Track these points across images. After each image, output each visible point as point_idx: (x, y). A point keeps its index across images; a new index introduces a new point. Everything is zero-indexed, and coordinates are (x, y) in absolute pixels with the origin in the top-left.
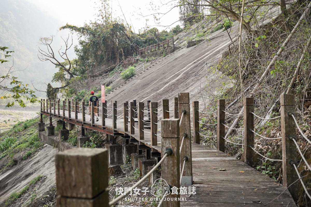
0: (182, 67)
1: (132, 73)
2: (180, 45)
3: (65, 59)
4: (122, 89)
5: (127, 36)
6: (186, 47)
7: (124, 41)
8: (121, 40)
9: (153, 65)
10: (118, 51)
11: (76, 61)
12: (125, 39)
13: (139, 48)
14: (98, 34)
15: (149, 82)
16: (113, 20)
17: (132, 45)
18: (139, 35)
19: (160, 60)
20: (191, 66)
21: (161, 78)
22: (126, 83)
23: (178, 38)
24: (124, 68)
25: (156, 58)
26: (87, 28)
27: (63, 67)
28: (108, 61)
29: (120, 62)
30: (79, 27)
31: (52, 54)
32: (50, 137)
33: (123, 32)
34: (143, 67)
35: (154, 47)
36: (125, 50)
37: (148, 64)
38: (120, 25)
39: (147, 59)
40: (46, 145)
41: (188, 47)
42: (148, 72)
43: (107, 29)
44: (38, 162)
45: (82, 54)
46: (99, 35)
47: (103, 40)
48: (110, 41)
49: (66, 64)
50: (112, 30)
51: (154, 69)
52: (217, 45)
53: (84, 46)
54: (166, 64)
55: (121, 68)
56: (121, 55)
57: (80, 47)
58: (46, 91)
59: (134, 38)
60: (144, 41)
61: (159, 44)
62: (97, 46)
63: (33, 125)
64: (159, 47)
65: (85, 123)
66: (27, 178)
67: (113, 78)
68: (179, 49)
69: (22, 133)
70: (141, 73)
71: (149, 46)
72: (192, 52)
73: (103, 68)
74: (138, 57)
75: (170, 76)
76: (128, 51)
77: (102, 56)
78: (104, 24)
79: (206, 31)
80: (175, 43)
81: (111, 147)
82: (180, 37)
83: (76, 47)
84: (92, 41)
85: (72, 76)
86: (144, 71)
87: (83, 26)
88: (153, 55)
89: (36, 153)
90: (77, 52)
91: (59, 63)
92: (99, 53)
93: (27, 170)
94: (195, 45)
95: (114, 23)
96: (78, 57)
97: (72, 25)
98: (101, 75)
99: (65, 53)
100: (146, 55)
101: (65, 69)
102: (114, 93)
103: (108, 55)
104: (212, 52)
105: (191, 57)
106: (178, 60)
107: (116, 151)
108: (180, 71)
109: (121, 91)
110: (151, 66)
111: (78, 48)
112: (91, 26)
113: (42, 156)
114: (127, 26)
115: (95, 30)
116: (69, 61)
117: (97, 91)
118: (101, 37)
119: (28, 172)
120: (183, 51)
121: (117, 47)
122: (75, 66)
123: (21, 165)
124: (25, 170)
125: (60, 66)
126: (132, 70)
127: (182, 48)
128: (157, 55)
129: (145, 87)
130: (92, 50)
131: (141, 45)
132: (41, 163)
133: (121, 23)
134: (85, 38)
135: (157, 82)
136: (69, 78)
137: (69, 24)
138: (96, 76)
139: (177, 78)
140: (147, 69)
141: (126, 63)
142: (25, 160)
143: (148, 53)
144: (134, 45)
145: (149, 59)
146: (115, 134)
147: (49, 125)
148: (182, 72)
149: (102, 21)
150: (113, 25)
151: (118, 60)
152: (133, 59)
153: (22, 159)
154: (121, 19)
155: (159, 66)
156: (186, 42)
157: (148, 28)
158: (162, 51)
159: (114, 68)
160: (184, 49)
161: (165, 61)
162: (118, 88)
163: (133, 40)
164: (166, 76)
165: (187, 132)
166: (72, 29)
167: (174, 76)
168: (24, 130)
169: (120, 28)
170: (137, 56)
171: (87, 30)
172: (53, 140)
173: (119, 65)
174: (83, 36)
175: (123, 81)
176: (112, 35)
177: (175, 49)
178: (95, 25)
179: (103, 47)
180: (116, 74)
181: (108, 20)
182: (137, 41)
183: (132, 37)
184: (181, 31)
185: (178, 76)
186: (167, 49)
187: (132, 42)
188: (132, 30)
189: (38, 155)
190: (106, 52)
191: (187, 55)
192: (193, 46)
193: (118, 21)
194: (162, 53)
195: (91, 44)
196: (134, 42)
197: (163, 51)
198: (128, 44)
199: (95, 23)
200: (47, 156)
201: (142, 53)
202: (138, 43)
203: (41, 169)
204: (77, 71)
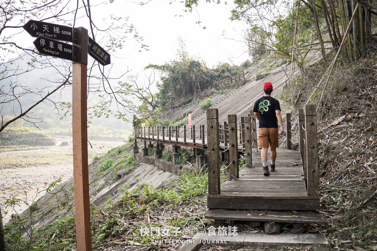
0: (252, 98)
1: (209, 104)
2: (250, 78)
3: (148, 94)
4: (201, 117)
5: (202, 71)
6: (255, 80)
7: (200, 76)
8: (197, 75)
9: (227, 97)
10: (195, 84)
11: (158, 95)
12: (201, 74)
13: (213, 82)
14: (177, 70)
15: (224, 111)
16: (190, 58)
17: (207, 80)
18: (213, 70)
19: (233, 92)
20: (259, 96)
21: (235, 107)
22: (204, 112)
23: (248, 72)
24: (201, 100)
25: (229, 90)
26: (167, 66)
27: (147, 100)
28: (186, 94)
29: (197, 94)
30: (160, 65)
31: (137, 89)
32: (145, 157)
33: (199, 68)
34: (219, 98)
35: (228, 80)
36: (201, 84)
37: (223, 95)
38: (196, 62)
39: (221, 91)
40: (142, 163)
41: (257, 80)
42: (223, 103)
43: (185, 66)
44: (139, 175)
45: (163, 89)
46: (178, 72)
47: (182, 76)
48: (187, 76)
49: (149, 98)
50: (189, 67)
51: (227, 100)
52: (281, 78)
53: (164, 81)
54: (238, 95)
55: (198, 100)
56: (197, 88)
57: (161, 83)
58: (132, 122)
59: (209, 73)
60: (218, 75)
61: (231, 78)
62: (176, 81)
63: (126, 150)
64: (231, 80)
65: (177, 143)
66: (132, 187)
67: (192, 108)
68: (249, 82)
69: (118, 156)
70: (217, 104)
71: (223, 80)
72: (260, 84)
73: (182, 100)
74: (213, 90)
75: (243, 105)
76: (203, 84)
77: (181, 89)
78: (182, 61)
79: (272, 66)
80: (245, 76)
81: (201, 157)
82: (249, 71)
83: (158, 82)
84: (172, 76)
85: (154, 108)
86: (220, 102)
87: (163, 64)
88: (226, 87)
89: (135, 170)
90: (159, 86)
91: (143, 97)
92: (178, 86)
93: (131, 181)
94: (263, 78)
95: (191, 60)
96: (160, 91)
97: (154, 65)
98: (180, 106)
99: (148, 88)
100: (220, 88)
101: (148, 102)
102: (194, 121)
103: (186, 88)
104: (277, 84)
105: (260, 89)
106: (249, 91)
107: (205, 160)
108: (251, 101)
109: (200, 119)
110: (225, 97)
111: (159, 84)
112: (170, 64)
113: (141, 171)
114: (202, 63)
115: (174, 67)
116: (152, 95)
117: (178, 120)
118: (180, 73)
119: (132, 183)
120: (252, 84)
121: (194, 82)
122: (156, 99)
123: (125, 178)
124: (129, 182)
125: (144, 100)
126: (210, 101)
127: (252, 81)
128: (230, 87)
129: (221, 115)
130: (172, 84)
131: (215, 79)
132: (141, 176)
133: (197, 60)
134: (166, 75)
135: (232, 110)
136: (152, 109)
137: (152, 64)
138: (176, 107)
139: (249, 107)
140: (222, 100)
141: (203, 95)
142: (127, 175)
143: (222, 86)
144: (209, 79)
145: (223, 92)
146: (204, 148)
147: (143, 148)
148: (252, 101)
149: (180, 59)
150: (190, 62)
151: (195, 93)
152: (209, 91)
153: (124, 174)
154: (197, 57)
155: (233, 97)
156: (255, 76)
157: (221, 64)
158: (234, 84)
159: (192, 100)
160: (253, 82)
161: (237, 93)
162: (197, 117)
163: (208, 74)
164: (239, 105)
165: (255, 128)
166: (154, 68)
167: (246, 105)
168: (118, 154)
169: (196, 65)
170: (212, 88)
171: (166, 67)
172: (149, 159)
173: (196, 97)
174: (164, 73)
175: (201, 110)
176: (190, 71)
177: (245, 82)
178: (174, 63)
179: (182, 82)
180: (194, 105)
181: (185, 58)
182: (211, 75)
183: (207, 71)
184: (251, 65)
185: (248, 105)
186: (238, 82)
187: (207, 76)
188: (207, 66)
189: (136, 171)
190: (184, 86)
191: (256, 87)
192: (261, 79)
193: (194, 59)
194: (235, 86)
195: (171, 79)
196: (208, 76)
197: (236, 84)
198: (204, 79)
199: (174, 61)
200: (145, 171)
201: (216, 86)
202: (212, 77)
203: (142, 180)
204: (158, 103)
